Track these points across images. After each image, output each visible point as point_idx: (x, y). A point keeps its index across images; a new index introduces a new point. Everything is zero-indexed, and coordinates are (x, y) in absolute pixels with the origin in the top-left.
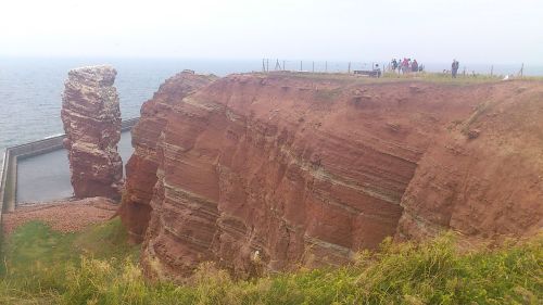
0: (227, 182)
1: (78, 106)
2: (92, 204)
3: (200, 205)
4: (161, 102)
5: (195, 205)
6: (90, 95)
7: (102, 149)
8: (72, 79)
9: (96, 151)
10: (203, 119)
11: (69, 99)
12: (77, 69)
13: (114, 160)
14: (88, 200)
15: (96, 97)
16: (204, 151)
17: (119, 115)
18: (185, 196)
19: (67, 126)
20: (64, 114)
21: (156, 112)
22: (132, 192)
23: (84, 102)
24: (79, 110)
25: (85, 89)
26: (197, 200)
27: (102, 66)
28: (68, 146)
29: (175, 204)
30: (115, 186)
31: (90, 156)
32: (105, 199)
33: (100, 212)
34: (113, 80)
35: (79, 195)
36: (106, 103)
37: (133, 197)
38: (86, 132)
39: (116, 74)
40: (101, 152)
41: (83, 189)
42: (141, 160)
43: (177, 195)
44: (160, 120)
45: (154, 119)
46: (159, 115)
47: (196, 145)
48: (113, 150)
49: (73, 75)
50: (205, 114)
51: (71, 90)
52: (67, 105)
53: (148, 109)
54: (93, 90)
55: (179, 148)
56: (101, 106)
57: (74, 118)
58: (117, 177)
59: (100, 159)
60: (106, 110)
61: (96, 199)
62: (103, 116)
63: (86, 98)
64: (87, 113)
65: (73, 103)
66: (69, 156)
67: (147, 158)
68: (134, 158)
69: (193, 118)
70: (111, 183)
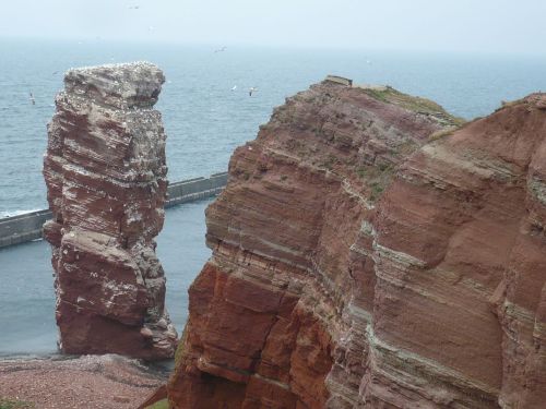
0: (525, 345)
1: (80, 149)
2: (98, 369)
3: (454, 395)
4: (275, 148)
5: (442, 394)
6: (108, 126)
7: (125, 246)
8: (71, 91)
9: (113, 252)
10: (469, 195)
11: (63, 135)
12: (83, 69)
13: (147, 275)
14: (89, 360)
15: (120, 131)
16: (470, 268)
17: (165, 172)
18: (420, 370)
19: (54, 193)
20: (51, 166)
21: (264, 170)
22: (198, 348)
23: (93, 143)
24: (83, 160)
25: (97, 114)
26: (448, 383)
27: (136, 64)
28: (54, 238)
29: (397, 388)
30: (147, 331)
31: (101, 262)
32: (127, 360)
33: (118, 390)
34: (156, 94)
35: (71, 349)
36: (141, 146)
37: (202, 360)
38: (93, 209)
39: (163, 81)
40: (122, 254)
41: (81, 336)
42: (224, 277)
43: (401, 366)
44: (272, 188)
45: (257, 186)
46: (269, 178)
47: (449, 254)
48: (147, 251)
49: (74, 81)
50: (474, 184)
51: (68, 116)
52: (57, 148)
53: (247, 162)
54: (114, 115)
55: (412, 259)
56: (128, 152)
57: (70, 176)
58: (152, 312)
59: (121, 272)
60: (139, 160)
61: (107, 358)
62: (132, 174)
63: (98, 133)
64: (99, 167)
65: (71, 143)
66: (54, 261)
67: (239, 274)
68: (209, 273)
69: (446, 192)
70: (140, 325)
